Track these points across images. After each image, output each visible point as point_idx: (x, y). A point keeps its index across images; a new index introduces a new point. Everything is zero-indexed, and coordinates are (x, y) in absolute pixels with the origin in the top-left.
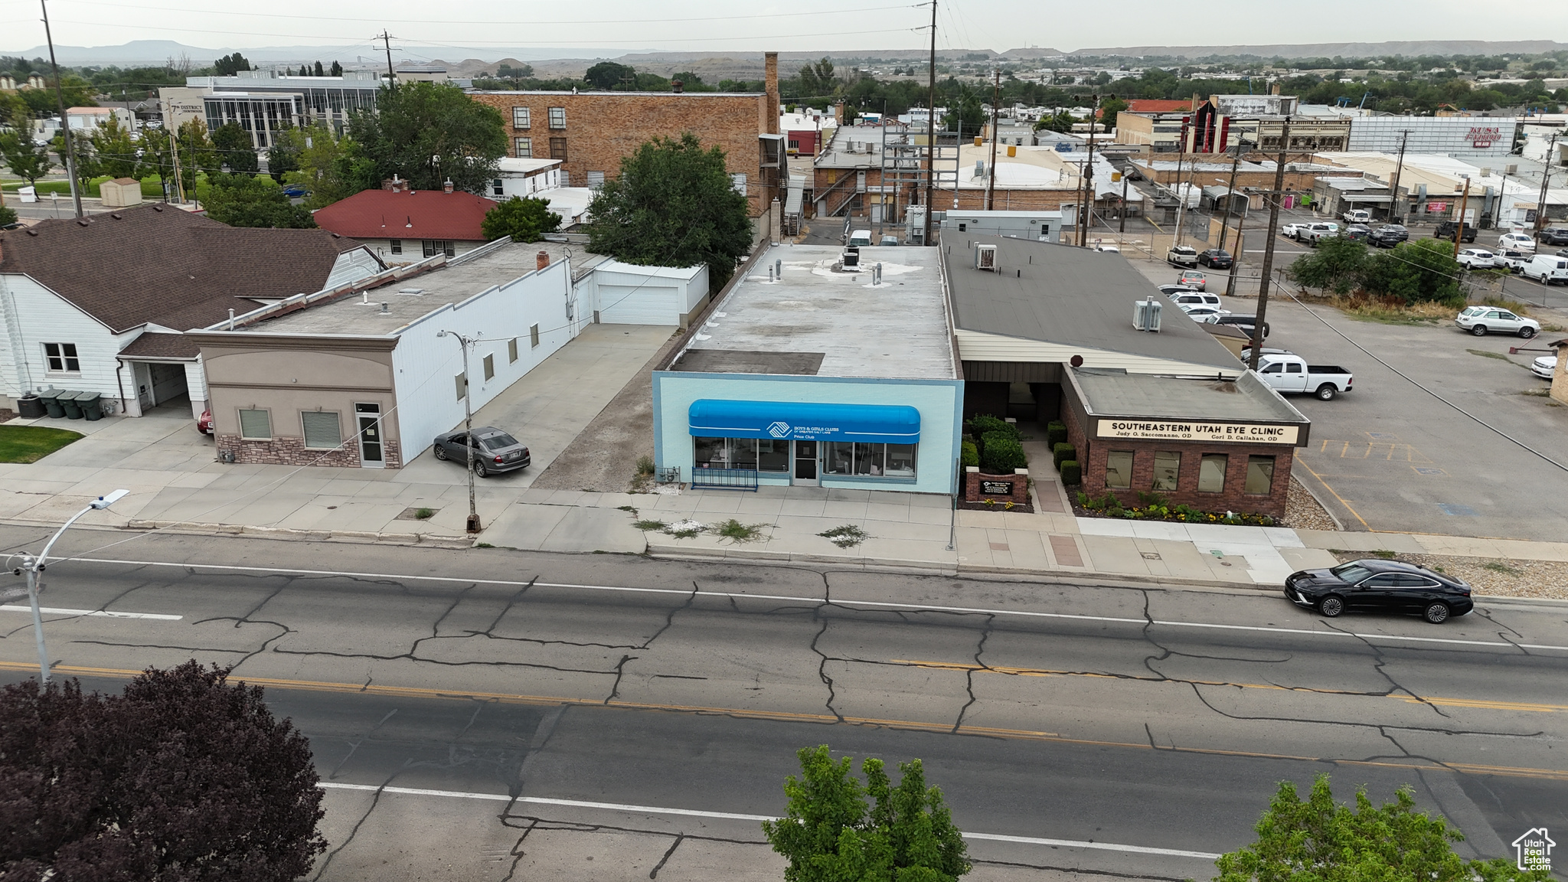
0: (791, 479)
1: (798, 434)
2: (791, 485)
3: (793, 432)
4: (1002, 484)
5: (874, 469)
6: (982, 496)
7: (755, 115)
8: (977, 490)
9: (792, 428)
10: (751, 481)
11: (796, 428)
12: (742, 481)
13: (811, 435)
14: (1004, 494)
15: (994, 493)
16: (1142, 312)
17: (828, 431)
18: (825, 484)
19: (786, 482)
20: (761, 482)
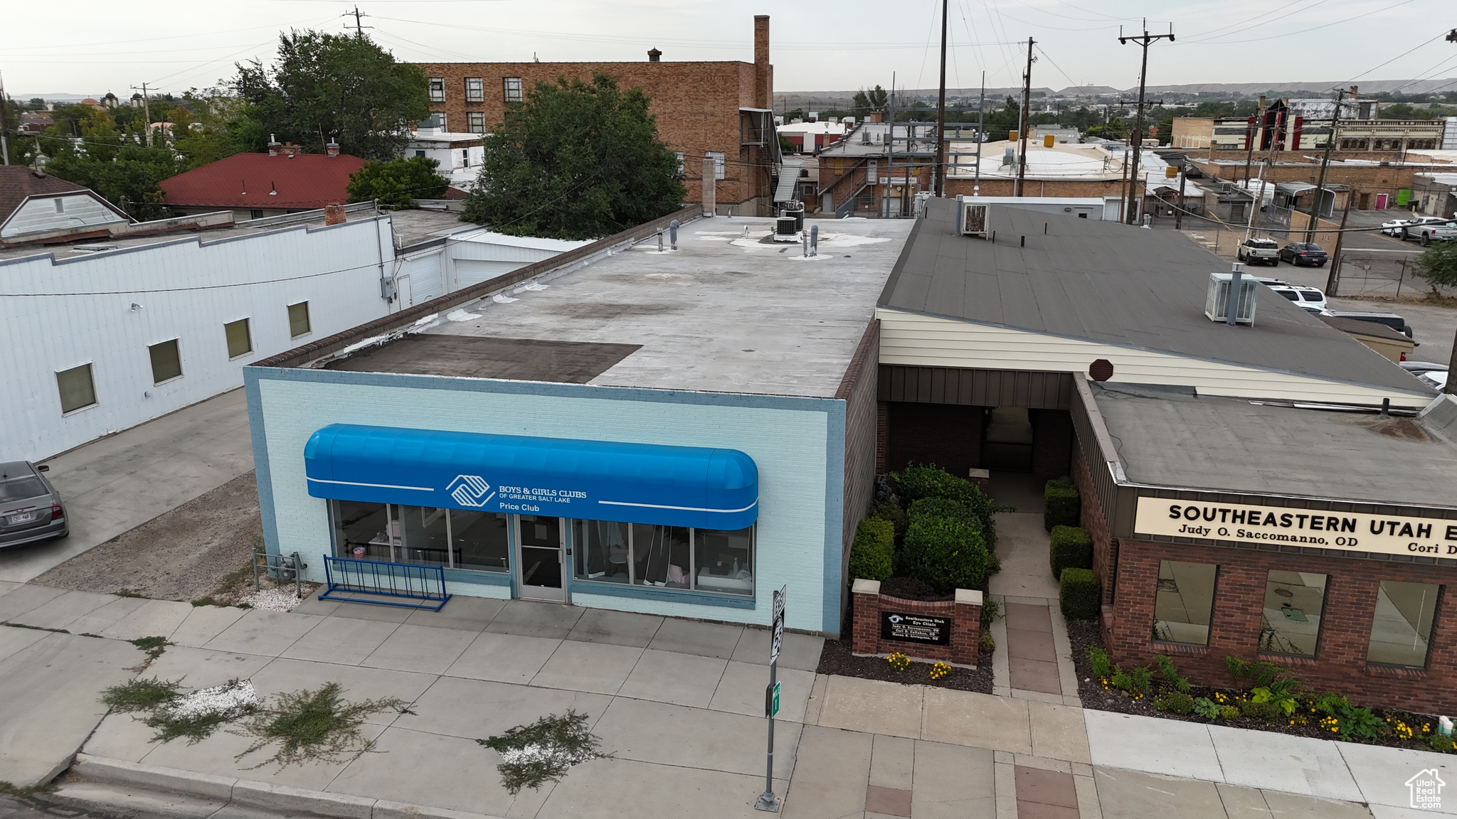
0: (512, 585)
1: (507, 501)
2: (514, 597)
3: (497, 499)
4: (926, 622)
5: (675, 572)
6: (886, 644)
7: (736, 84)
8: (876, 630)
9: (494, 488)
10: (433, 586)
11: (503, 489)
13: (532, 503)
14: (932, 642)
15: (909, 639)
16: (1223, 291)
17: (566, 497)
18: (579, 599)
19: (504, 593)
20: (453, 588)
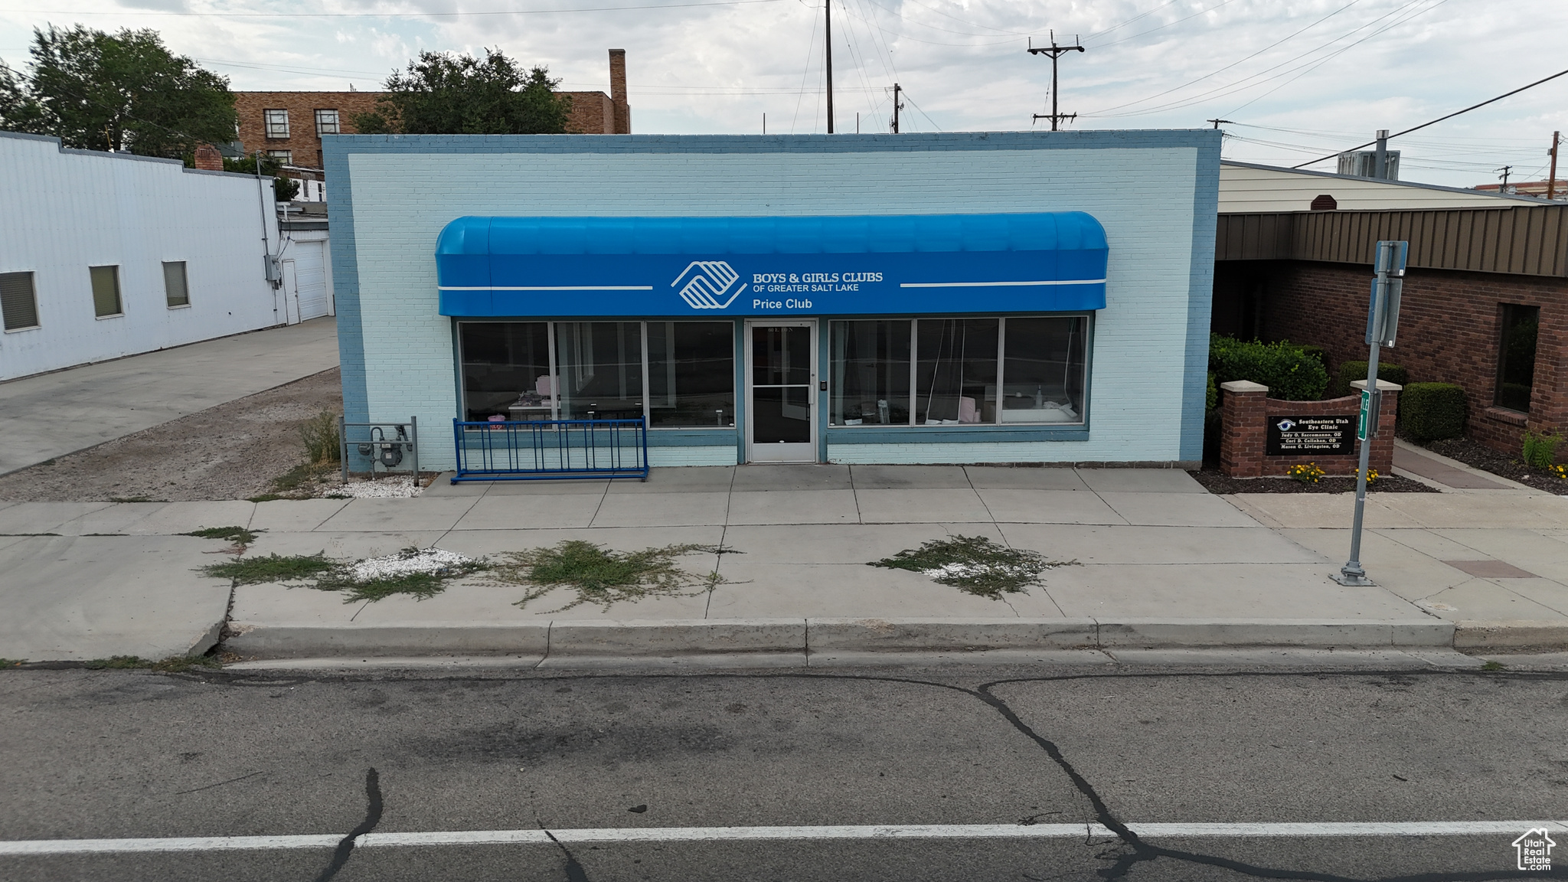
0: (740, 445)
1: (765, 296)
2: (742, 461)
3: (749, 295)
4: (1325, 424)
5: (967, 405)
6: (1272, 462)
9: (746, 277)
10: (629, 458)
11: (758, 278)
12: (603, 458)
13: (801, 297)
14: (1331, 451)
15: (1304, 452)
16: (1364, 164)
17: (853, 282)
18: (838, 453)
19: (726, 455)
20: (659, 457)
